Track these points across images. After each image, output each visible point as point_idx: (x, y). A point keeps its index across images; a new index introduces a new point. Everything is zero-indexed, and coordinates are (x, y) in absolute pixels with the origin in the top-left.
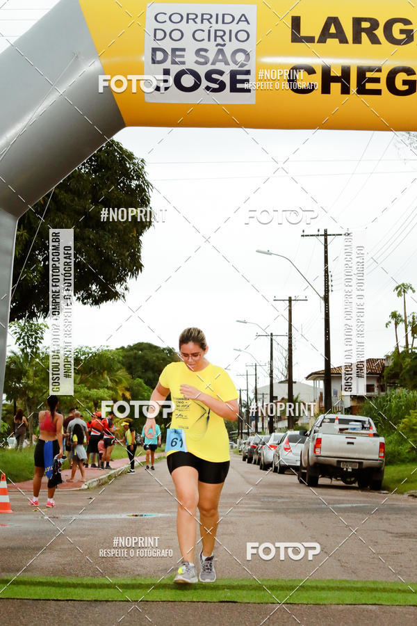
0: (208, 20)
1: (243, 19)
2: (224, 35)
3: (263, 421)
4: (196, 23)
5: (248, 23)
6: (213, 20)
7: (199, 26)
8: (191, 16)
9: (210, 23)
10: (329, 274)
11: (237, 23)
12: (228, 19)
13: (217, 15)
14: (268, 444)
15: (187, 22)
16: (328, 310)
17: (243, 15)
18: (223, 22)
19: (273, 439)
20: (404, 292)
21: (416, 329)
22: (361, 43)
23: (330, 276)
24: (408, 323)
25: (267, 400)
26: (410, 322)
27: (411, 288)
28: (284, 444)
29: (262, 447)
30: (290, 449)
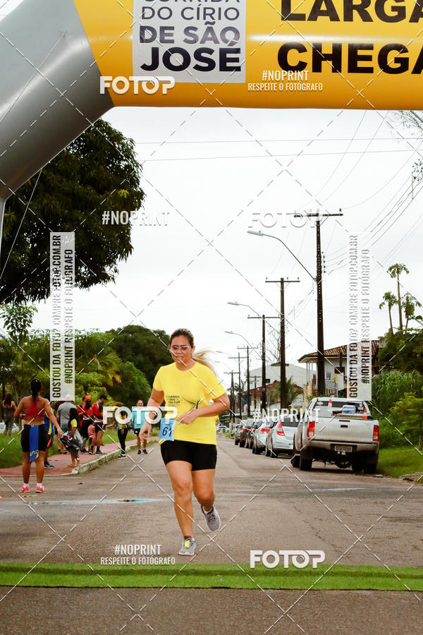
2: (213, 13)
3: (255, 403)
7: (188, 4)
10: (322, 255)
16: (321, 292)
19: (265, 422)
20: (398, 272)
21: (409, 310)
22: (352, 20)
23: (322, 257)
24: (402, 304)
25: (259, 384)
26: (404, 304)
27: (405, 269)
28: (276, 427)
29: (254, 431)
30: (283, 432)
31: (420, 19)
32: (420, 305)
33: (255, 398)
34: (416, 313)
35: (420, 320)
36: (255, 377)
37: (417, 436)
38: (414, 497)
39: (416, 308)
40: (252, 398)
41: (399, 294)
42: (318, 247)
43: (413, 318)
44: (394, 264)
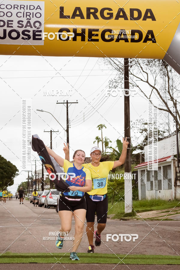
0: (23, 8)
1: (39, 7)
2: (30, 15)
3: (38, 185)
4: (18, 9)
5: (41, 10)
6: (25, 8)
7: (19, 11)
8: (15, 6)
9: (24, 9)
10: (69, 120)
11: (36, 10)
12: (32, 7)
13: (27, 6)
14: (42, 195)
15: (14, 9)
16: (68, 136)
17: (39, 6)
18: (30, 9)
19: (44, 193)
20: (102, 128)
21: (107, 144)
22: (90, 19)
23: (69, 121)
24: (103, 142)
25: (41, 176)
26: (104, 141)
27: (105, 126)
28: (49, 195)
29: (39, 197)
30: (52, 197)
31: (119, 18)
32: (111, 142)
33: (38, 182)
34: (109, 146)
35: (111, 148)
36: (39, 173)
37: (111, 199)
38: (111, 225)
39: (110, 143)
40: (37, 182)
41: (102, 137)
42: (67, 116)
43: (108, 148)
44: (100, 124)
